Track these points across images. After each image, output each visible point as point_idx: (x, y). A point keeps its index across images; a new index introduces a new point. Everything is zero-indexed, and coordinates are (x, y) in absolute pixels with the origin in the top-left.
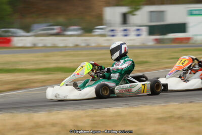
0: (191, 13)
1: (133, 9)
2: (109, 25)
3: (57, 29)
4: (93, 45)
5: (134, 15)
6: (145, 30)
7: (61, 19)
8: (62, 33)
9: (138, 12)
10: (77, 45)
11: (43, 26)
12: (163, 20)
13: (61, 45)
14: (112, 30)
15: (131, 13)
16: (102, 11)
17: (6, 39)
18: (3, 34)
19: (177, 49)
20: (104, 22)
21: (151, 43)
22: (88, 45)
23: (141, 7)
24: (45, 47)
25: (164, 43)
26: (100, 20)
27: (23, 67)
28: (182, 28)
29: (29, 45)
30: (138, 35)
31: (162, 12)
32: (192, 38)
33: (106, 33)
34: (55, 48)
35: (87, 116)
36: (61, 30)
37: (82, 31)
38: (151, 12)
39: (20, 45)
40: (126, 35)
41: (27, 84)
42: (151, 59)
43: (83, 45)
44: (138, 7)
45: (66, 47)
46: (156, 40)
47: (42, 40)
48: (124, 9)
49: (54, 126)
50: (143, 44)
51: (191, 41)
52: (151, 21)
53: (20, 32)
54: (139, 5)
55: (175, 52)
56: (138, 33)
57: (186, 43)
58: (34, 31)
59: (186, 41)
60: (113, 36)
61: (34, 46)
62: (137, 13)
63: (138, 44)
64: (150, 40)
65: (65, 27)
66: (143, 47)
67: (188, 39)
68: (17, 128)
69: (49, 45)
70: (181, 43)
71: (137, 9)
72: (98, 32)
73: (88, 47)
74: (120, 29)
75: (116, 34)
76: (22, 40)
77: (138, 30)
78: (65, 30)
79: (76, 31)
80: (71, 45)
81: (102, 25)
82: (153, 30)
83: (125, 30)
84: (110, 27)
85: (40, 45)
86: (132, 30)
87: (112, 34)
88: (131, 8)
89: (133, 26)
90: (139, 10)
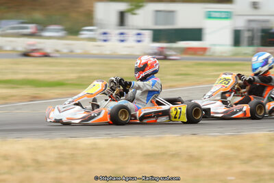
0: (209, 16)
1: (133, 7)
2: (101, 26)
3: (32, 28)
4: (78, 51)
5: (135, 14)
6: (148, 35)
7: (38, 15)
8: (39, 34)
9: (139, 11)
10: (57, 51)
11: (14, 23)
12: (172, 24)
14: (105, 33)
15: (131, 11)
16: (92, 7)
19: (189, 63)
20: (95, 21)
22: (72, 52)
23: (144, 4)
24: (13, 50)
26: (89, 19)
28: (196, 34)
30: (139, 41)
31: (172, 12)
32: (210, 48)
33: (96, 36)
36: (37, 30)
37: (64, 32)
38: (157, 11)
40: (122, 41)
43: (65, 51)
44: (141, 4)
47: (11, 42)
48: (123, 6)
49: (7, 160)
51: (208, 53)
52: (156, 24)
54: (142, 2)
55: (186, 66)
56: (138, 38)
57: (202, 55)
58: (1, 29)
59: (202, 53)
60: (105, 41)
62: (137, 11)
63: (137, 53)
65: (43, 25)
67: (204, 49)
70: (195, 54)
71: (139, 7)
72: (86, 34)
73: (71, 55)
74: (114, 32)
75: (109, 38)
77: (139, 34)
78: (42, 30)
79: (57, 32)
81: (91, 25)
82: (158, 36)
83: (122, 34)
84: (102, 28)
85: (8, 48)
86: (131, 34)
87: (105, 38)
88: (132, 5)
89: (133, 29)
90: (142, 8)
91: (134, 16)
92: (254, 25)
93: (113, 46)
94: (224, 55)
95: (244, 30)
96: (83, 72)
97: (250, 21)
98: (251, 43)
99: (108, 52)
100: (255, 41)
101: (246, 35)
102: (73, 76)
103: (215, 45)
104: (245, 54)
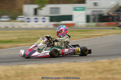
0: (75, 9)
2: (26, 15)
4: (16, 27)
5: (41, 10)
6: (47, 19)
9: (43, 8)
10: (7, 27)
12: (59, 13)
14: (28, 19)
15: (40, 8)
16: (22, 7)
20: (24, 13)
21: (52, 27)
22: (13, 27)
23: (46, 5)
26: (20, 12)
28: (69, 18)
30: (44, 22)
31: (58, 8)
32: (76, 24)
33: (24, 20)
35: (13, 69)
37: (10, 19)
38: (52, 8)
40: (36, 22)
43: (10, 27)
44: (44, 5)
46: (54, 25)
48: (36, 6)
50: (47, 27)
51: (75, 26)
52: (51, 14)
54: (45, 4)
56: (44, 20)
57: (72, 27)
59: (72, 26)
60: (28, 22)
63: (43, 27)
64: (51, 24)
66: (47, 29)
67: (73, 24)
71: (43, 6)
72: (19, 19)
73: (13, 28)
74: (33, 18)
75: (30, 21)
77: (44, 18)
79: (6, 19)
80: (3, 27)
81: (22, 15)
82: (52, 19)
83: (36, 19)
86: (40, 18)
87: (28, 21)
88: (40, 6)
89: (41, 16)
90: (45, 7)
91: (41, 11)
92: (95, 13)
93: (32, 24)
94: (82, 26)
95: (91, 15)
96: (20, 36)
97: (93, 11)
98: (94, 21)
99: (30, 27)
100: (96, 20)
101: (92, 17)
102: (16, 38)
103: (78, 22)
104: (92, 26)
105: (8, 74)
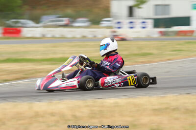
0: (195, 7)
1: (138, 3)
2: (116, 17)
3: (66, 21)
4: (100, 36)
5: (140, 8)
6: (150, 23)
7: (69, 11)
8: (70, 25)
9: (144, 6)
10: (84, 37)
11: (52, 18)
12: (168, 14)
13: (69, 36)
14: (119, 23)
15: (137, 6)
16: (109, 4)
17: (16, 29)
18: (13, 25)
19: (181, 42)
20: (111, 14)
21: (156, 36)
22: (95, 37)
24: (53, 37)
25: (169, 35)
26: (106, 12)
27: (31, 57)
28: (186, 21)
29: (38, 35)
30: (144, 28)
31: (168, 5)
33: (112, 25)
34: (63, 39)
36: (70, 22)
37: (90, 23)
38: (157, 5)
39: (29, 35)
40: (132, 28)
41: (33, 74)
42: (155, 51)
43: (90, 36)
44: (144, 1)
45: (74, 38)
46: (161, 32)
47: (51, 31)
50: (149, 36)
51: (195, 34)
52: (156, 14)
53: (31, 23)
55: (180, 44)
56: (143, 25)
57: (190, 36)
58: (43, 22)
59: (190, 34)
60: (119, 28)
61: (43, 36)
63: (143, 36)
64: (155, 32)
65: (73, 18)
66: (149, 39)
67: (192, 32)
68: (18, 117)
69: (57, 36)
70: (185, 35)
71: (143, 3)
72: (104, 24)
74: (126, 21)
75: (122, 26)
76: (31, 31)
77: (144, 22)
78: (73, 22)
79: (84, 23)
80: (78, 36)
81: (109, 17)
82: (158, 23)
83: (131, 23)
84: (116, 19)
85: (49, 36)
86: (138, 23)
87: (119, 26)
88: (137, 2)
89: (139, 19)
90: (145, 4)
91: (140, 10)
105: (78, 114)
